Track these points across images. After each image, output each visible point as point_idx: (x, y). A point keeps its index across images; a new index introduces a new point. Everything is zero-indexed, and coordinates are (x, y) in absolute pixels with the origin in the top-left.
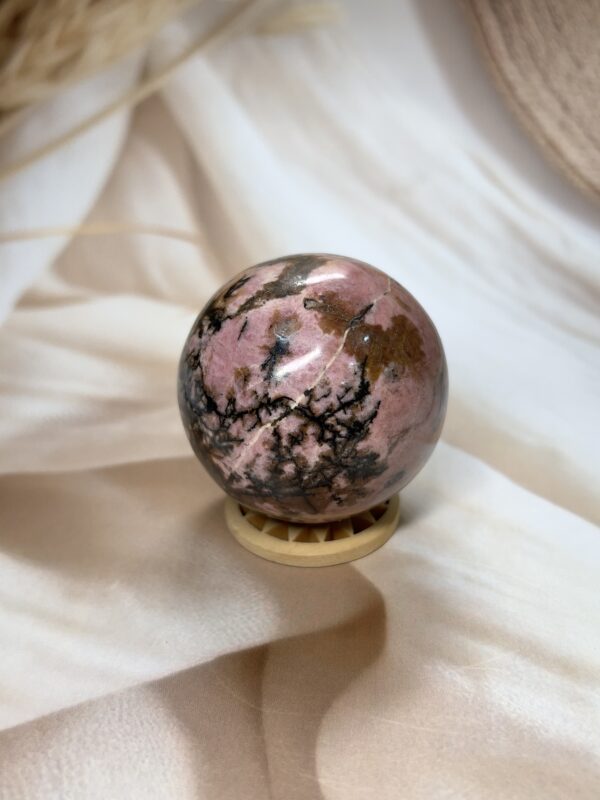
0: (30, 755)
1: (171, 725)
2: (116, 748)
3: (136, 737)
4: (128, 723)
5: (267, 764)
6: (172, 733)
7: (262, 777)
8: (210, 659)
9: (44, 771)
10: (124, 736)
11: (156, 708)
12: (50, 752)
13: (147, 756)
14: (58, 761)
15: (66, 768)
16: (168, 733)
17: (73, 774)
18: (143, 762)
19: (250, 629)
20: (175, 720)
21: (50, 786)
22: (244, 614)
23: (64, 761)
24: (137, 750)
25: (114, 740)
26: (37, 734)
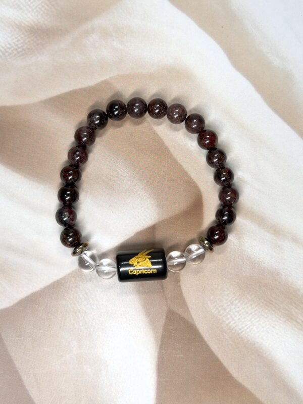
0: (74, 290)
7: (162, 291)
9: (81, 296)
12: (81, 287)
14: (85, 291)
15: (89, 294)
17: (93, 296)
19: (146, 216)
21: (86, 302)
22: (142, 207)
23: (87, 291)
26: (73, 279)
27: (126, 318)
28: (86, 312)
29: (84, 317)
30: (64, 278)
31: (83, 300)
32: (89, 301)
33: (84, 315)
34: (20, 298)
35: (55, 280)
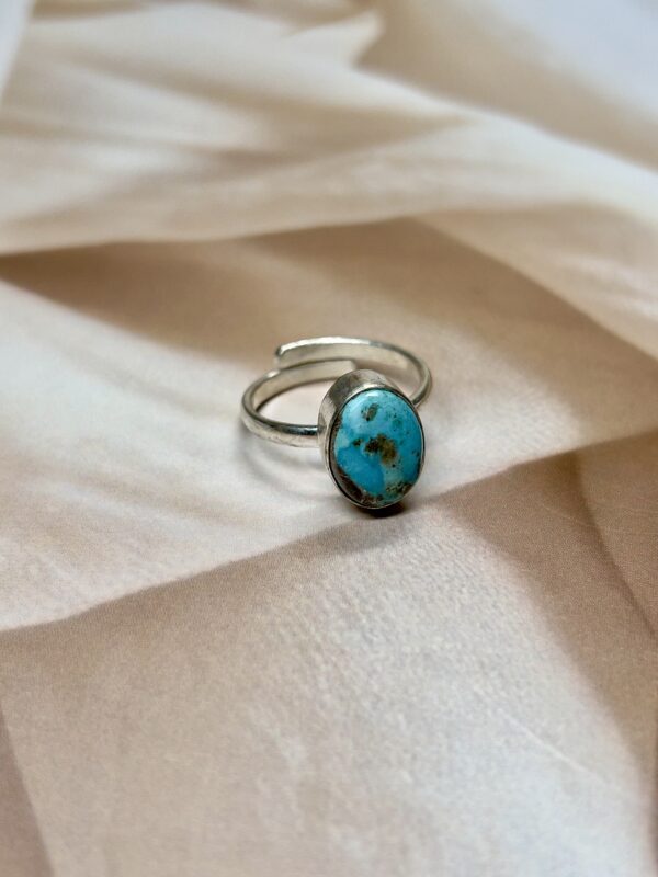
0: (300, 587)
1: (482, 548)
2: (415, 576)
3: (437, 562)
4: (420, 547)
5: (632, 594)
6: (485, 558)
7: (630, 608)
8: (500, 470)
9: (327, 606)
10: (421, 562)
11: (451, 528)
12: (326, 583)
13: (463, 586)
14: (342, 593)
15: (356, 601)
16: (481, 559)
17: (369, 608)
18: (460, 592)
19: (541, 433)
20: (484, 542)
21: (342, 623)
22: (525, 415)
23: (349, 594)
24: (445, 578)
25: (411, 567)
26: (298, 561)
27: (501, 675)
28: (343, 652)
29: (335, 665)
30: (265, 556)
31: (333, 616)
32: (359, 620)
33: (334, 658)
34: (101, 601)
35: (234, 559)
